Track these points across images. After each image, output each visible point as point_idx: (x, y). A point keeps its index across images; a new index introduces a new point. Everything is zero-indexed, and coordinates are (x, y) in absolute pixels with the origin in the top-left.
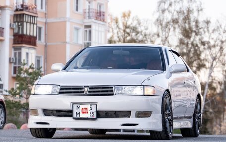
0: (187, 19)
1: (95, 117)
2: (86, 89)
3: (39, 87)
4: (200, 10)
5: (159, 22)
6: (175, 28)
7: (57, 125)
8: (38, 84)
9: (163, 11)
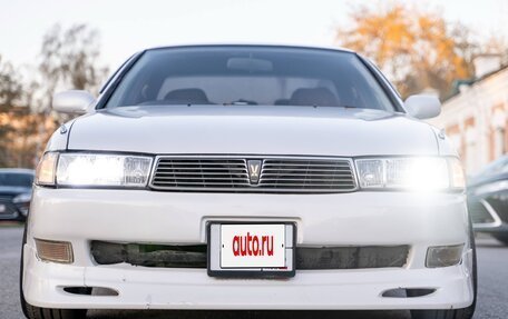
0: (79, 64)
1: (290, 269)
2: (254, 170)
3: (72, 159)
4: (96, 54)
5: (44, 68)
6: (65, 77)
7: (149, 297)
8: (67, 151)
9: (50, 54)
